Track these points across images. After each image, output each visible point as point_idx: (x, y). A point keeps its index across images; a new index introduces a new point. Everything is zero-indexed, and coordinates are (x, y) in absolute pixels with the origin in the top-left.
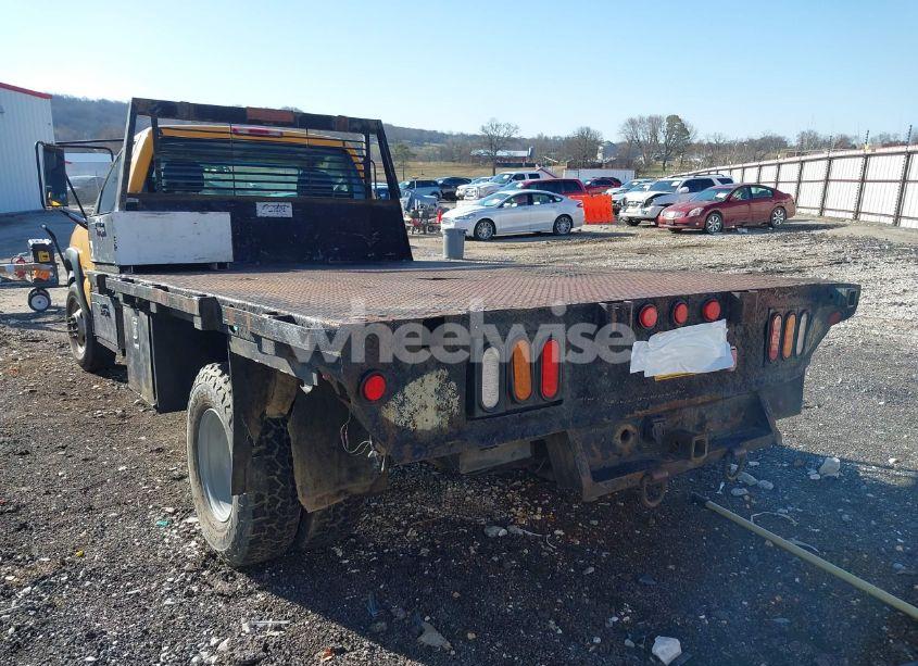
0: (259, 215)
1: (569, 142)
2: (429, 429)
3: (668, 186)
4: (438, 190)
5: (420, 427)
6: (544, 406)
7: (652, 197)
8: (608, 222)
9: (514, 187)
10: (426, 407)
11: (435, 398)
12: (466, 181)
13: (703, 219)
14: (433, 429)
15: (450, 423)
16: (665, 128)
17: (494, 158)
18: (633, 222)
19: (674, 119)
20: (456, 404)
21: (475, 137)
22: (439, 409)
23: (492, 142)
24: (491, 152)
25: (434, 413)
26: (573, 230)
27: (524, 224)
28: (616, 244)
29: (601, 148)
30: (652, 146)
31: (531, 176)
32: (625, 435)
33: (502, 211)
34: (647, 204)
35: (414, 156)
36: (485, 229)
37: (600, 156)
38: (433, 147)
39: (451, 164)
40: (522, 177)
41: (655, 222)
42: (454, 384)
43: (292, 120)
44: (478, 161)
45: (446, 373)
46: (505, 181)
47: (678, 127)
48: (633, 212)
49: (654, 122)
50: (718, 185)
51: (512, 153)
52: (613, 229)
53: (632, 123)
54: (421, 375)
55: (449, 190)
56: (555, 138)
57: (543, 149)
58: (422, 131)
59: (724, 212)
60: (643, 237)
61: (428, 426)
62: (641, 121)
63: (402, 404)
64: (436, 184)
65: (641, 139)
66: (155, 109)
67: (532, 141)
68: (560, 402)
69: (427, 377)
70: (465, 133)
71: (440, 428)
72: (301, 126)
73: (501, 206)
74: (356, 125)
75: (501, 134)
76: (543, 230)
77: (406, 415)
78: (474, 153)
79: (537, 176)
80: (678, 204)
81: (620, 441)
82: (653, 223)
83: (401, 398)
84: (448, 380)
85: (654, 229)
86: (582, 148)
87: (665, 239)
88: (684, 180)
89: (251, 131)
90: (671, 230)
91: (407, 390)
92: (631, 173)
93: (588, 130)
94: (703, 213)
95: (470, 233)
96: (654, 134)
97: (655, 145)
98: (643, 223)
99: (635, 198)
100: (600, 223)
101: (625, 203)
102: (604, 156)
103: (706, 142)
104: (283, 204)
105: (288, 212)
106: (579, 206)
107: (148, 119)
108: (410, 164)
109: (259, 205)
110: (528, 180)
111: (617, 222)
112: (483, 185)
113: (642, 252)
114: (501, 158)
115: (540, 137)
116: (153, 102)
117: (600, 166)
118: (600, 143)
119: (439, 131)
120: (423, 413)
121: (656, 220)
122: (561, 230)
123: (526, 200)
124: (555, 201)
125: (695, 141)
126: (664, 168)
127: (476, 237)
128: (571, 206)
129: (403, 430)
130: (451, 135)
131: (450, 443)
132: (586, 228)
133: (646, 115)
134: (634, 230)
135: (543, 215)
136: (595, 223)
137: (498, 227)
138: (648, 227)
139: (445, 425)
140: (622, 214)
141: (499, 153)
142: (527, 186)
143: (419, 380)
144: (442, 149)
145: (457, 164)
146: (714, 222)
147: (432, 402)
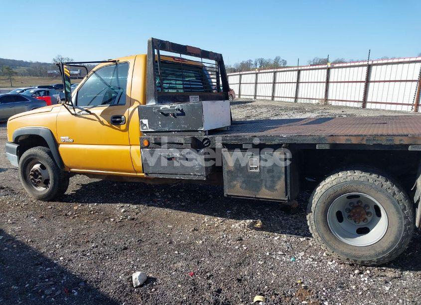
58: (14, 60)
119: (24, 61)
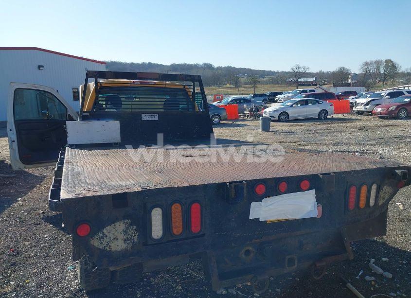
0: (143, 119)
1: (334, 74)
2: (119, 250)
3: (379, 95)
4: (266, 98)
5: (113, 249)
6: (192, 238)
7: (370, 101)
8: (347, 113)
9: (301, 97)
10: (117, 239)
11: (122, 235)
12: (281, 93)
13: (396, 112)
14: (122, 250)
15: (132, 247)
16: (384, 66)
17: (297, 82)
18: (360, 113)
19: (389, 62)
20: (136, 237)
21: (289, 73)
22: (125, 240)
23: (296, 75)
24: (295, 79)
25: (122, 242)
26: (328, 117)
27: (304, 114)
28: (349, 124)
29: (350, 76)
30: (377, 75)
31: (311, 91)
32: (248, 252)
33: (292, 108)
34: (367, 104)
35: (260, 82)
36: (283, 117)
37: (350, 81)
38: (268, 78)
39: (277, 85)
40: (306, 91)
41: (371, 113)
42: (135, 227)
43: (158, 77)
44: (290, 83)
45: (129, 221)
46: (297, 94)
47: (391, 65)
48: (360, 108)
49: (378, 63)
50: (407, 94)
51: (306, 79)
52: (349, 116)
53: (367, 64)
54: (114, 222)
55: (272, 98)
56: (328, 72)
57: (321, 78)
59: (408, 108)
60: (364, 121)
61: (119, 249)
62: (372, 63)
63: (102, 237)
64: (265, 95)
65: (371, 71)
66: (96, 75)
67: (317, 74)
68: (204, 235)
69: (117, 224)
70: (284, 71)
71: (126, 250)
72: (163, 80)
73: (292, 106)
74: (189, 78)
75: (301, 71)
76: (313, 117)
77: (105, 243)
78: (288, 80)
79: (313, 91)
80: (384, 104)
81: (244, 256)
82: (370, 114)
83: (101, 234)
84: (131, 225)
85: (371, 117)
86: (340, 77)
87: (375, 122)
88: (387, 92)
89: (141, 82)
90: (379, 117)
91: (105, 231)
92: (364, 88)
93: (344, 68)
94: (396, 109)
95: (277, 118)
96: (378, 69)
97: (379, 74)
98: (365, 114)
99: (361, 102)
100: (344, 113)
101: (356, 104)
102: (352, 80)
103: (406, 72)
104: (154, 114)
105: (156, 118)
106: (331, 105)
107: (94, 79)
108: (257, 85)
109: (143, 115)
110: (309, 93)
111: (352, 112)
112: (287, 95)
113: (361, 129)
114: (301, 82)
115: (320, 72)
116: (96, 72)
117: (349, 85)
118: (350, 74)
119: (272, 71)
120: (116, 242)
121: (371, 112)
122: (322, 117)
123: (305, 103)
124: (319, 103)
125: (400, 71)
126: (383, 85)
127: (279, 120)
128: (327, 106)
129: (103, 251)
130: (278, 72)
131: (131, 258)
132: (335, 116)
133: (374, 60)
134: (360, 117)
135: (314, 110)
136: (340, 113)
137: (290, 116)
138: (367, 115)
139: (129, 248)
140: (354, 109)
141: (300, 80)
142: (307, 96)
143: (113, 225)
144: (273, 79)
145: (279, 85)
146: (403, 113)
147: (121, 236)
